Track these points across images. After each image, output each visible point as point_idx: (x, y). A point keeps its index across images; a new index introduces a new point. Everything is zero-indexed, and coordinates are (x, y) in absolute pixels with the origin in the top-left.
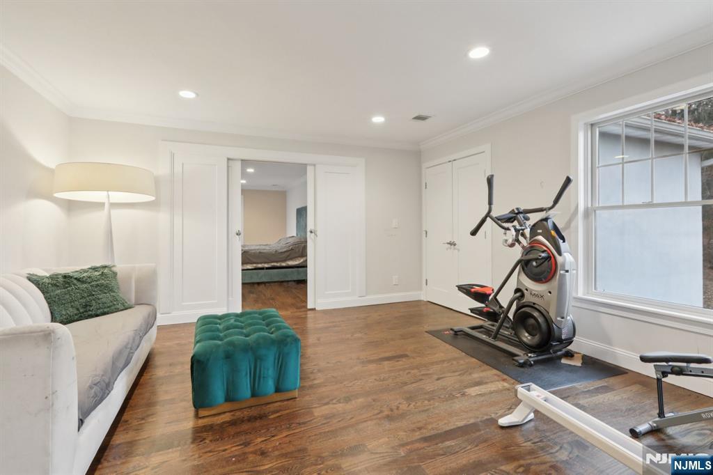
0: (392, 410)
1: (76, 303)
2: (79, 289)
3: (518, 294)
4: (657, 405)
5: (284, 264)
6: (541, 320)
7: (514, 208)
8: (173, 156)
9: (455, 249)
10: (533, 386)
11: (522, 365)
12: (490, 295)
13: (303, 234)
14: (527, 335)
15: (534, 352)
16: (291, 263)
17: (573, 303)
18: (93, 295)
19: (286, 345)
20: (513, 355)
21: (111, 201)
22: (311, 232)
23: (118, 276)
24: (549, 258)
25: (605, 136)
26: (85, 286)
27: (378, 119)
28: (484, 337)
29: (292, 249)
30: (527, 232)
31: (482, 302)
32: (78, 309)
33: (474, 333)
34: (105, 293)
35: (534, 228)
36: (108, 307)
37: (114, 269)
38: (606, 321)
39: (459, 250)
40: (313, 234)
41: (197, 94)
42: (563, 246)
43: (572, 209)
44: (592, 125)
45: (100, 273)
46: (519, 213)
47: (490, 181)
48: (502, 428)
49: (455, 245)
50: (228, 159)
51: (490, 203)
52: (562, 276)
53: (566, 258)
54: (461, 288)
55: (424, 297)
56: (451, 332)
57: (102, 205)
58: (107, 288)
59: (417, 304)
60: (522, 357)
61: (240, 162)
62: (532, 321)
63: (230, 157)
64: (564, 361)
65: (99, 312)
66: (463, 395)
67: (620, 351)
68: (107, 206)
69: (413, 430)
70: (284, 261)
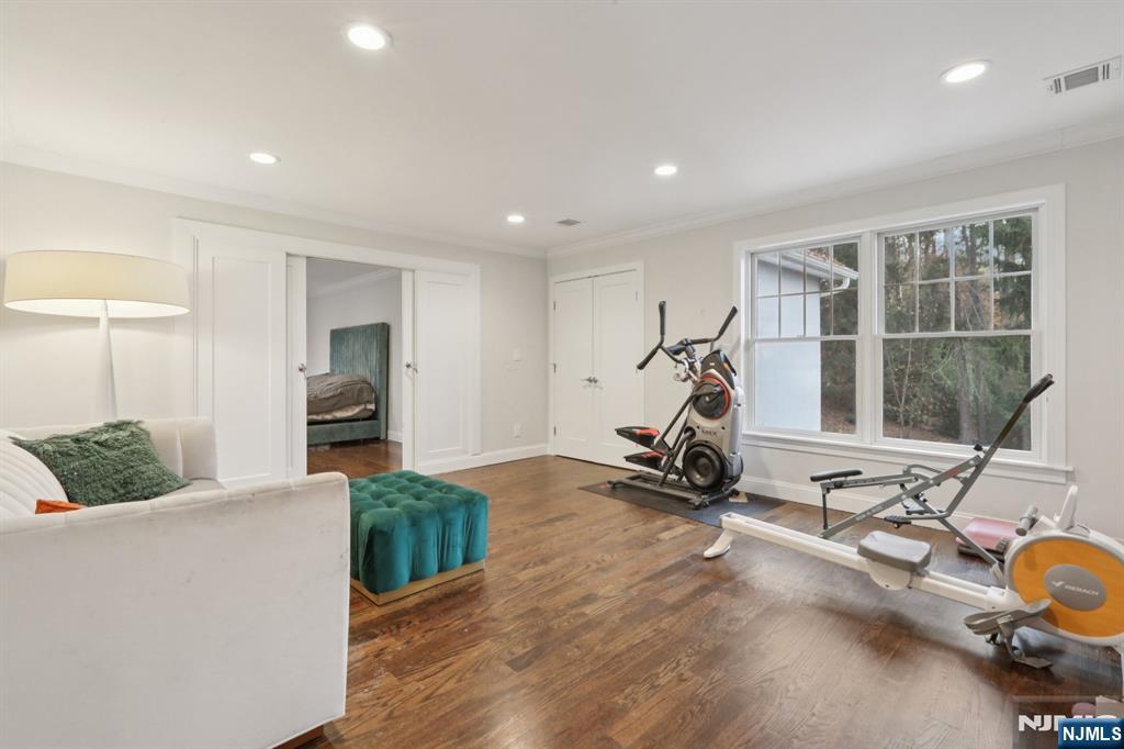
0: (598, 563)
1: (109, 480)
2: (105, 458)
3: (688, 434)
4: (822, 519)
5: (328, 417)
6: (714, 457)
7: (682, 338)
8: (196, 242)
9: (595, 387)
10: (734, 514)
11: (697, 508)
12: (654, 437)
13: (364, 370)
14: (698, 476)
15: (706, 494)
16: (340, 414)
17: (742, 441)
18: (132, 467)
19: (475, 505)
20: (686, 500)
21: (112, 315)
22: (408, 366)
23: (152, 436)
24: (722, 393)
25: (764, 265)
26: (115, 453)
27: (516, 219)
28: (648, 486)
29: (341, 393)
30: (698, 365)
31: (648, 446)
32: (115, 490)
33: (637, 483)
34: (148, 463)
35: (705, 363)
36: (157, 485)
37: (143, 426)
38: (766, 455)
39: (601, 388)
40: (411, 369)
41: (279, 160)
42: (735, 379)
43: (735, 341)
44: (752, 254)
45: (127, 433)
46: (688, 344)
47: (662, 308)
48: (708, 559)
49: (596, 382)
50: (288, 255)
51: (662, 333)
52: (735, 411)
53: (739, 392)
54: (620, 432)
55: (551, 450)
56: (609, 486)
57: (94, 321)
58: (148, 457)
59: (542, 460)
60: (695, 499)
61: (305, 259)
62: (703, 461)
63: (292, 251)
64: (731, 500)
65: (146, 493)
66: (658, 540)
67: (778, 483)
68: (103, 322)
69: (631, 575)
70: (329, 411)
